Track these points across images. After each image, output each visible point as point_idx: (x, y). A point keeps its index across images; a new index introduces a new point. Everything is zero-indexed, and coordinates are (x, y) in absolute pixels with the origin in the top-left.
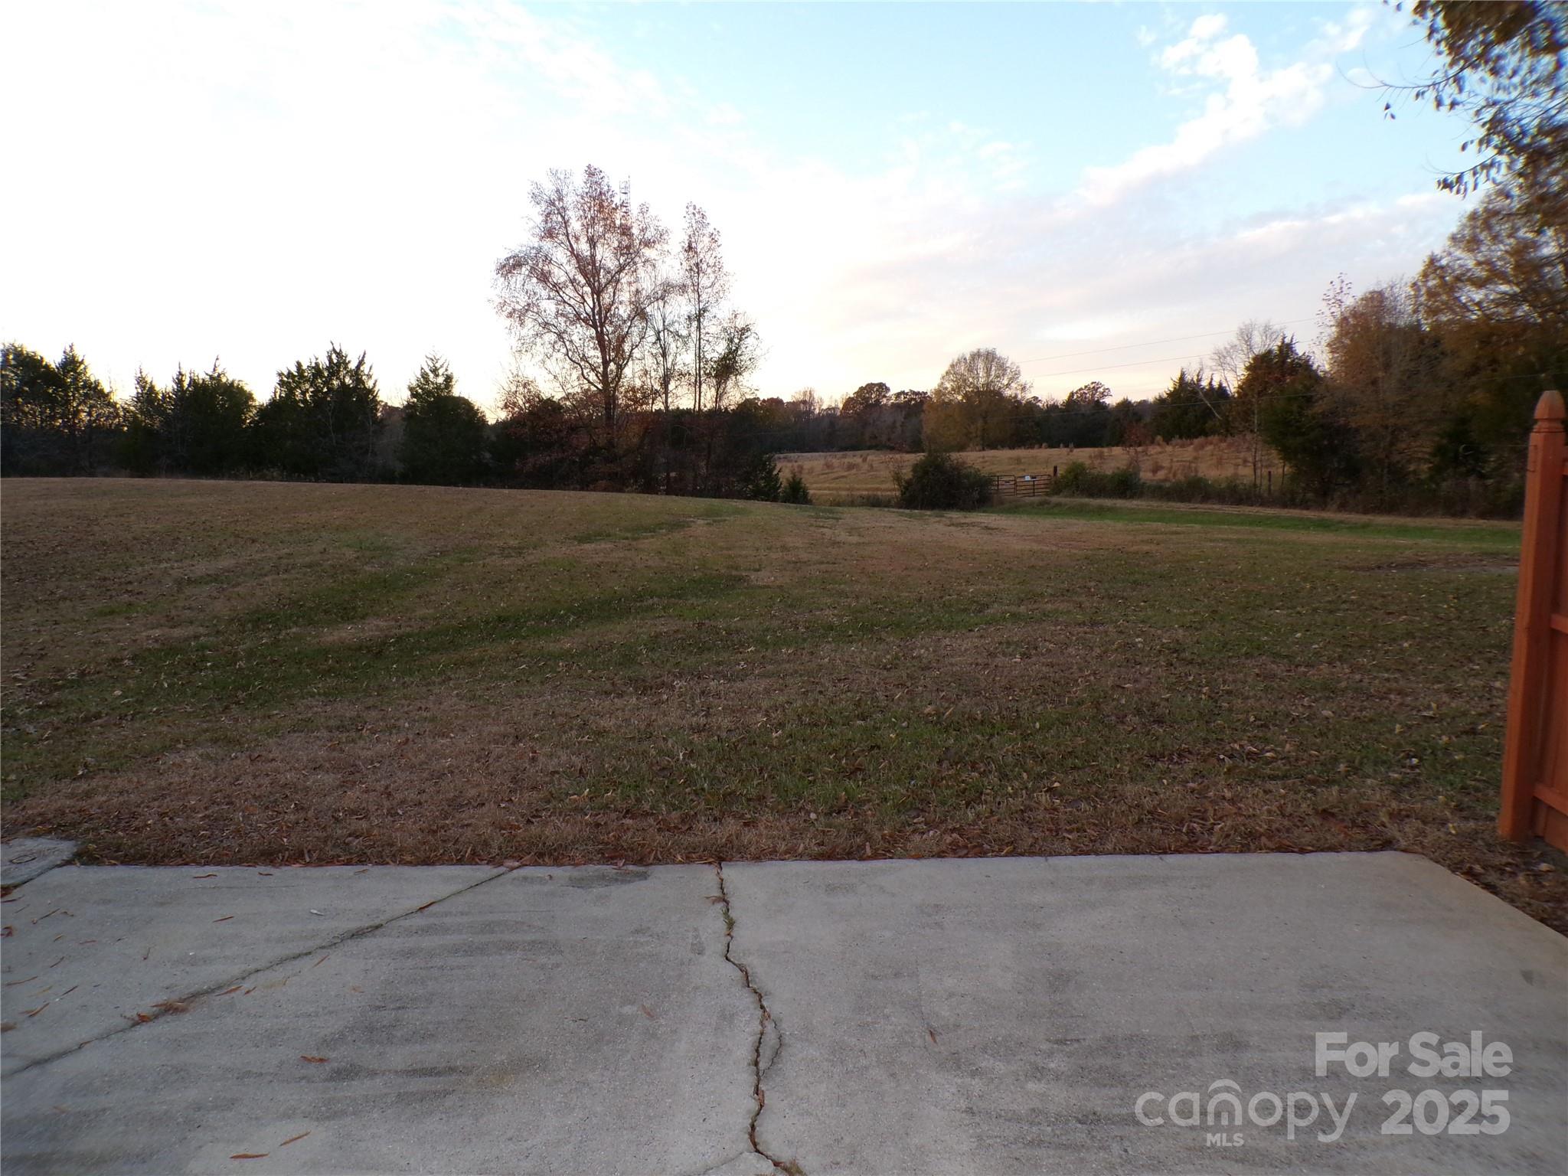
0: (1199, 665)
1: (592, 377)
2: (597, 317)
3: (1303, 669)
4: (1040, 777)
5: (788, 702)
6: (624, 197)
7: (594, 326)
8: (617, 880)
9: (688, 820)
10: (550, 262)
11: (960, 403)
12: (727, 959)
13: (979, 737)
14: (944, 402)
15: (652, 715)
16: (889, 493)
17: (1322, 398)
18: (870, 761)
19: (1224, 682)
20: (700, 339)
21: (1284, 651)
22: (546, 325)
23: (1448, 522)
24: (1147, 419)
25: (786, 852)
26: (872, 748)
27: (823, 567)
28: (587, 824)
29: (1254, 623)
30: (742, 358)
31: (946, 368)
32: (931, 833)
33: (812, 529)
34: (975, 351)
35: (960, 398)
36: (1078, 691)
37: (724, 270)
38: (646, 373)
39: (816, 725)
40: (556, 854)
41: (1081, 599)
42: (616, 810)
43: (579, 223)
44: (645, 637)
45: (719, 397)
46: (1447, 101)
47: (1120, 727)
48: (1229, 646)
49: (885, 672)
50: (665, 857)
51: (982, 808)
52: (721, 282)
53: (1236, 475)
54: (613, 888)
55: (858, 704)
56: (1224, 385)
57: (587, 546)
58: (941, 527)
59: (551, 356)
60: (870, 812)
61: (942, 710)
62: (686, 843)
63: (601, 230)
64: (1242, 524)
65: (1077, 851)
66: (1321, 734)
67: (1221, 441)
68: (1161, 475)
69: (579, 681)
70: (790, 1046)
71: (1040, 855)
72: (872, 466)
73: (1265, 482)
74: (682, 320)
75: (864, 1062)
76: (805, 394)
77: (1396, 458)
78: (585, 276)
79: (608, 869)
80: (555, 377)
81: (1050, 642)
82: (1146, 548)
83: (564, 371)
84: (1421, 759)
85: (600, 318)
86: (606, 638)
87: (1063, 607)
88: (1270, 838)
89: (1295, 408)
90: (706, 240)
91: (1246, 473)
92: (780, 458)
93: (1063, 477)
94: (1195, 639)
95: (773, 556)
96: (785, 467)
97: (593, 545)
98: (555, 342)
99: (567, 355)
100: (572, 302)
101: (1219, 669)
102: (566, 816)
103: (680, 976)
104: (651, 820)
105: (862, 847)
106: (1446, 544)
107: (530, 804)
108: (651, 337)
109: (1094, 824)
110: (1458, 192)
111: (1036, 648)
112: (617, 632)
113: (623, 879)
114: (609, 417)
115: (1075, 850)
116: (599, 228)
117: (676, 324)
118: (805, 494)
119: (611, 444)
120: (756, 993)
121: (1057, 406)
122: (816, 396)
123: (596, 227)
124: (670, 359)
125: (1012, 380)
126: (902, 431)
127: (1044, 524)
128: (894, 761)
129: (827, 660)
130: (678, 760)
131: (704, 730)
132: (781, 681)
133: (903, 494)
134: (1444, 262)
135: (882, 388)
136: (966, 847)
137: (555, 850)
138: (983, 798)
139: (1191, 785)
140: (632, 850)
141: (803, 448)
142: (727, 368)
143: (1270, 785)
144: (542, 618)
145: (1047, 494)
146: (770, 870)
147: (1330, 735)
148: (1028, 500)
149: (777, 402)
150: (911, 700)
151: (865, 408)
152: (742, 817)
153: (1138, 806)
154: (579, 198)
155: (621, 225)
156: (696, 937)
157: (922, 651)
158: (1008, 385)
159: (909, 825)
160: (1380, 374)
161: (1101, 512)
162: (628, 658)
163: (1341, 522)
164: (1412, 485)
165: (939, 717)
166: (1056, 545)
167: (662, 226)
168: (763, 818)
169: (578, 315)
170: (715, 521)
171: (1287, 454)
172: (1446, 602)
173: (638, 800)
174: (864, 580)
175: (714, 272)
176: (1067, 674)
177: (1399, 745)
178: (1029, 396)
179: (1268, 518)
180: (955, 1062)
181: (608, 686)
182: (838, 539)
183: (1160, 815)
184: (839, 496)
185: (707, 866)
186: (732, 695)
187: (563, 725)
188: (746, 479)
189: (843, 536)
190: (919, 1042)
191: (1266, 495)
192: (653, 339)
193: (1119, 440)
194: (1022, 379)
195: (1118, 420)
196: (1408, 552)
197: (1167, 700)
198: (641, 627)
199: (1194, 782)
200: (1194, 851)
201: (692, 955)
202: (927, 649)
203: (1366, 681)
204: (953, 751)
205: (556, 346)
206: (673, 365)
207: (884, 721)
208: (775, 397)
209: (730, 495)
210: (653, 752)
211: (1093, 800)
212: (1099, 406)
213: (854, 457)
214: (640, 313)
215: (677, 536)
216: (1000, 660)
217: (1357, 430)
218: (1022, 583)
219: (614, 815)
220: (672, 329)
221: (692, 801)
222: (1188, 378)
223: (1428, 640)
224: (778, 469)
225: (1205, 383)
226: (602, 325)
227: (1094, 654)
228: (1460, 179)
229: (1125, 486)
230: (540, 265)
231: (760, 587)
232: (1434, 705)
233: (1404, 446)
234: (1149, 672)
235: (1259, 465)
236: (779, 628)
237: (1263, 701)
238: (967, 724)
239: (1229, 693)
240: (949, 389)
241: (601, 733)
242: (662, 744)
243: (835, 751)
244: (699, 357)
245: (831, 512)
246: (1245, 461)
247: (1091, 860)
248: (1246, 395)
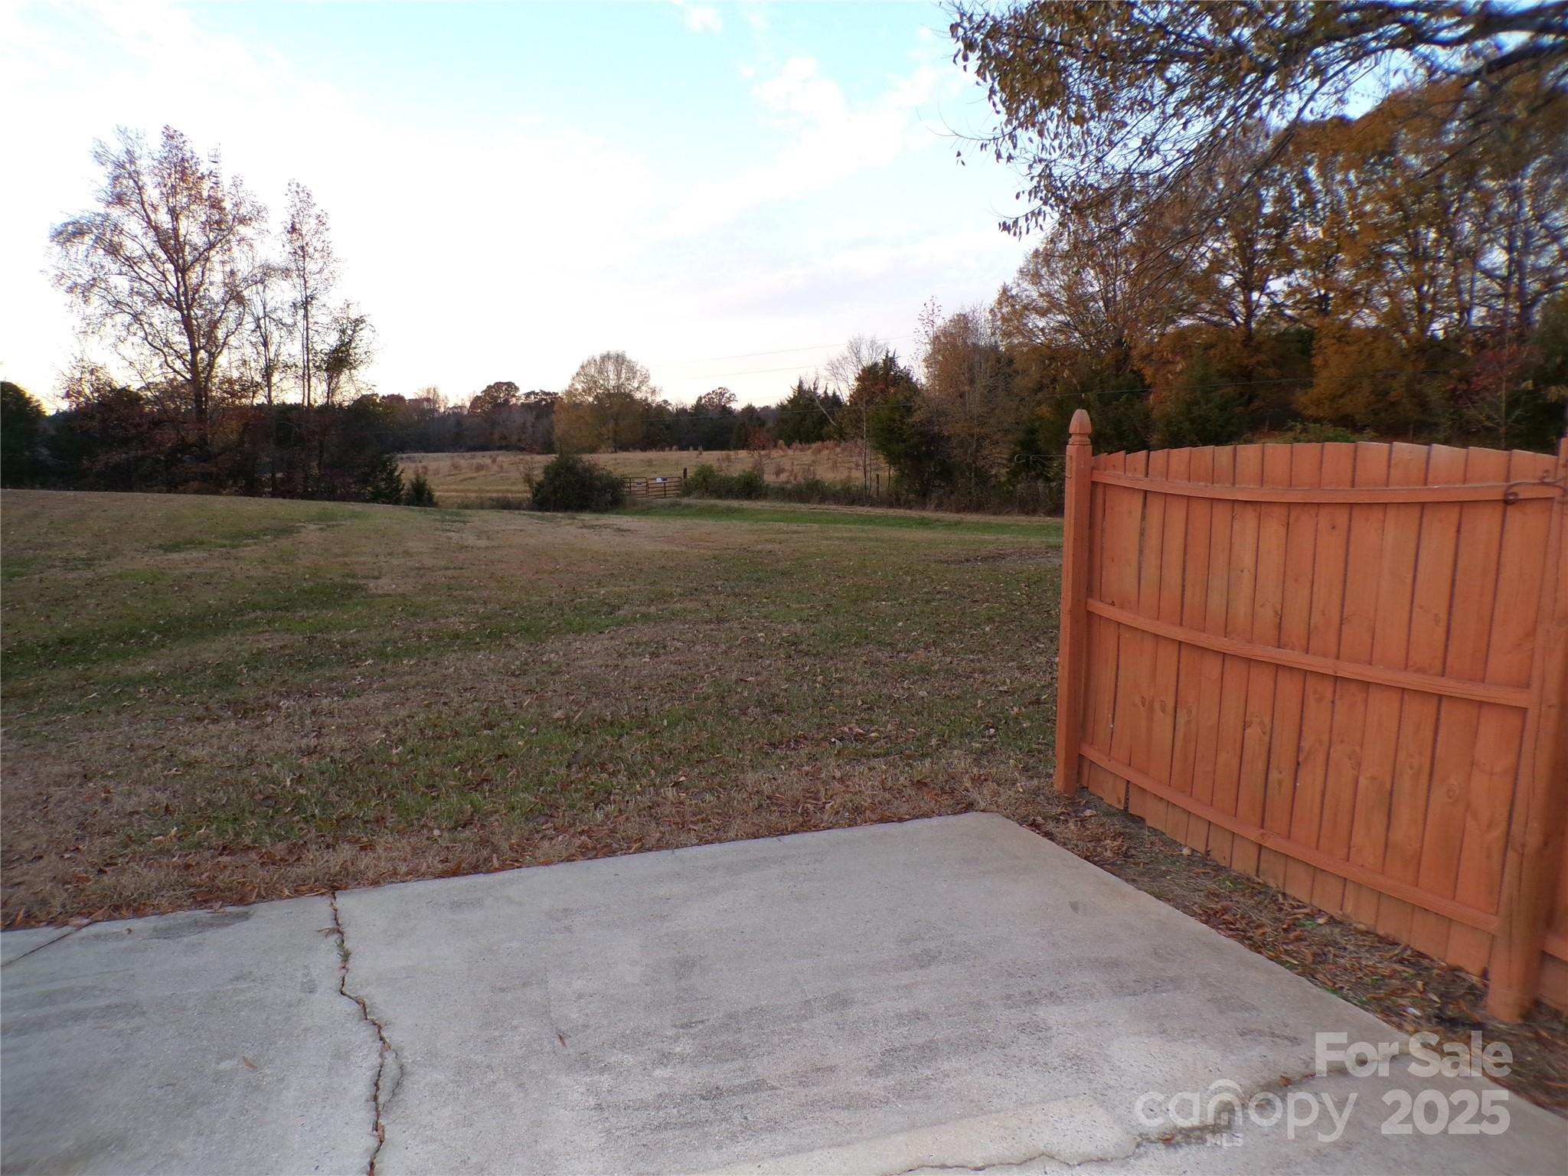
0: (814, 655)
1: (178, 365)
2: (182, 298)
3: (903, 655)
4: (668, 772)
5: (409, 717)
6: (213, 166)
7: (179, 308)
8: (211, 925)
9: (296, 850)
10: (121, 232)
11: (591, 405)
12: (342, 993)
13: (608, 738)
14: (575, 404)
15: (253, 740)
16: (518, 495)
17: (919, 409)
18: (498, 771)
19: (836, 670)
20: (307, 329)
21: (888, 640)
22: (117, 304)
23: (1023, 520)
24: (770, 424)
25: (407, 874)
26: (500, 757)
27: (449, 573)
28: (174, 868)
29: (863, 614)
30: (356, 351)
31: (576, 369)
32: (560, 838)
33: (437, 533)
34: (605, 353)
35: (591, 399)
36: (705, 687)
37: (334, 256)
38: (245, 363)
39: (439, 738)
40: (135, 905)
41: (708, 597)
42: (209, 849)
43: (157, 191)
44: (246, 655)
45: (331, 392)
46: (1005, 155)
47: (743, 718)
48: (841, 637)
49: (514, 679)
50: (269, 894)
51: (610, 808)
52: (331, 268)
53: (849, 478)
54: (208, 934)
55: (485, 713)
56: (838, 393)
57: (175, 556)
58: (573, 529)
59: (125, 339)
60: (496, 823)
61: (572, 714)
62: (294, 875)
63: (185, 200)
64: (855, 523)
65: (703, 841)
66: (918, 713)
67: (836, 446)
68: (783, 477)
69: (165, 708)
70: (412, 1074)
71: (667, 849)
72: (501, 467)
73: (874, 484)
74: (286, 307)
75: (491, 1077)
76: (428, 391)
77: (981, 463)
78: (166, 252)
79: (202, 914)
80: (131, 363)
81: (678, 640)
82: (769, 547)
83: (142, 357)
84: (997, 729)
85: (186, 300)
86: (198, 658)
87: (690, 605)
88: (873, 811)
89: (897, 417)
90: (313, 222)
91: (858, 475)
92: (402, 458)
93: (693, 479)
94: (811, 632)
95: (395, 562)
96: (408, 468)
97: (182, 555)
98: (130, 324)
99: (146, 339)
100: (151, 280)
101: (832, 659)
102: (149, 859)
103: (288, 1019)
104: (253, 855)
105: (488, 860)
106: (1021, 538)
107: (102, 851)
108: (249, 324)
109: (718, 814)
110: (1015, 234)
111: (664, 647)
112: (212, 650)
113: (222, 922)
114: (201, 412)
115: (701, 840)
116: (182, 199)
117: (279, 312)
118: (430, 497)
119: (203, 440)
120: (375, 1024)
121: (686, 410)
122: (441, 393)
123: (179, 197)
124: (272, 349)
125: (642, 383)
126: (533, 432)
127: (675, 525)
128: (523, 769)
129: (452, 670)
130: (284, 787)
131: (315, 752)
132: (402, 694)
133: (535, 495)
134: (1014, 292)
135: (510, 386)
136: (594, 848)
137: (135, 901)
138: (612, 798)
139: (806, 768)
140: (230, 890)
141: (426, 449)
142: (339, 361)
143: (874, 763)
144: (116, 638)
145: (678, 496)
146: (391, 893)
147: (925, 714)
148: (660, 501)
149: (398, 399)
150: (541, 706)
151: (494, 407)
152: (358, 841)
153: (758, 792)
154: (155, 163)
155: (210, 196)
156: (305, 975)
157: (552, 655)
158: (638, 388)
159: (538, 832)
160: (967, 388)
161: (729, 512)
162: (225, 678)
163: (937, 520)
164: (994, 486)
165: (568, 722)
166: (686, 545)
167: (260, 202)
168: (382, 840)
169: (158, 296)
170: (328, 526)
171: (893, 459)
172: (1020, 590)
173: (237, 835)
174: (493, 584)
175: (322, 257)
176: (694, 670)
177: (980, 717)
178: (659, 399)
179: (877, 517)
180: (584, 1062)
181: (201, 712)
182: (466, 544)
183: (777, 799)
184: (467, 498)
185: (318, 898)
186: (347, 712)
187: (144, 758)
188: (365, 480)
189: (471, 540)
190: (548, 1048)
191: (875, 496)
192: (253, 326)
193: (744, 444)
194: (652, 383)
195: (743, 424)
196: (991, 547)
197: (786, 690)
198: (241, 644)
199: (808, 765)
200: (809, 830)
201: (302, 995)
202: (557, 653)
203: (955, 662)
204: (582, 755)
205: (131, 329)
206: (277, 355)
207: (512, 729)
208: (396, 393)
209: (344, 498)
210: (255, 780)
211: (717, 791)
212: (726, 411)
213: (483, 458)
214: (235, 296)
215: (284, 543)
216: (630, 661)
217: (949, 438)
218: (653, 584)
219: (207, 854)
220: (274, 316)
221: (301, 829)
222: (806, 387)
223: (1004, 624)
224: (399, 469)
225: (820, 392)
226: (189, 307)
227: (720, 650)
228: (1016, 222)
229: (750, 488)
230: (108, 235)
231: (381, 596)
232: (1008, 681)
233: (987, 453)
234: (770, 665)
235: (868, 468)
236: (401, 639)
237: (870, 686)
238: (596, 726)
239: (840, 680)
240: (580, 390)
241: (190, 765)
242: (266, 771)
243: (460, 763)
244: (307, 348)
245: (458, 515)
246: (857, 465)
247: (716, 848)
248: (856, 404)
